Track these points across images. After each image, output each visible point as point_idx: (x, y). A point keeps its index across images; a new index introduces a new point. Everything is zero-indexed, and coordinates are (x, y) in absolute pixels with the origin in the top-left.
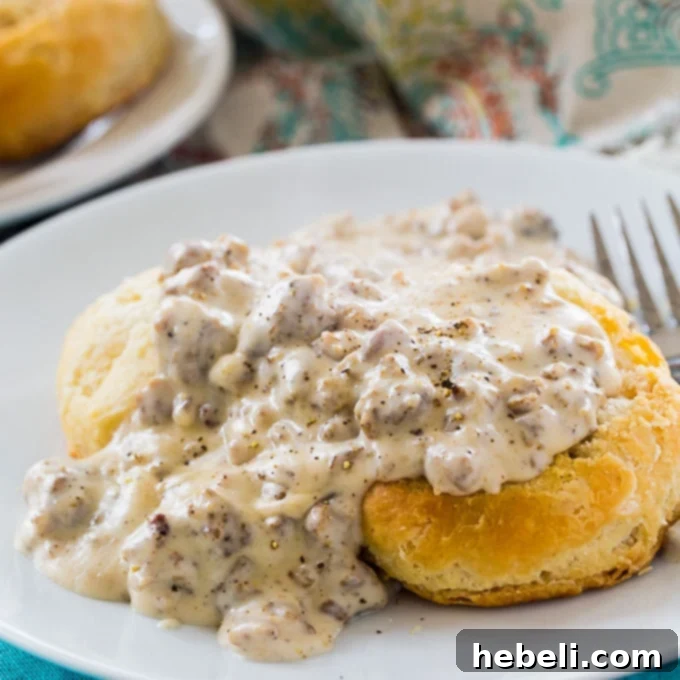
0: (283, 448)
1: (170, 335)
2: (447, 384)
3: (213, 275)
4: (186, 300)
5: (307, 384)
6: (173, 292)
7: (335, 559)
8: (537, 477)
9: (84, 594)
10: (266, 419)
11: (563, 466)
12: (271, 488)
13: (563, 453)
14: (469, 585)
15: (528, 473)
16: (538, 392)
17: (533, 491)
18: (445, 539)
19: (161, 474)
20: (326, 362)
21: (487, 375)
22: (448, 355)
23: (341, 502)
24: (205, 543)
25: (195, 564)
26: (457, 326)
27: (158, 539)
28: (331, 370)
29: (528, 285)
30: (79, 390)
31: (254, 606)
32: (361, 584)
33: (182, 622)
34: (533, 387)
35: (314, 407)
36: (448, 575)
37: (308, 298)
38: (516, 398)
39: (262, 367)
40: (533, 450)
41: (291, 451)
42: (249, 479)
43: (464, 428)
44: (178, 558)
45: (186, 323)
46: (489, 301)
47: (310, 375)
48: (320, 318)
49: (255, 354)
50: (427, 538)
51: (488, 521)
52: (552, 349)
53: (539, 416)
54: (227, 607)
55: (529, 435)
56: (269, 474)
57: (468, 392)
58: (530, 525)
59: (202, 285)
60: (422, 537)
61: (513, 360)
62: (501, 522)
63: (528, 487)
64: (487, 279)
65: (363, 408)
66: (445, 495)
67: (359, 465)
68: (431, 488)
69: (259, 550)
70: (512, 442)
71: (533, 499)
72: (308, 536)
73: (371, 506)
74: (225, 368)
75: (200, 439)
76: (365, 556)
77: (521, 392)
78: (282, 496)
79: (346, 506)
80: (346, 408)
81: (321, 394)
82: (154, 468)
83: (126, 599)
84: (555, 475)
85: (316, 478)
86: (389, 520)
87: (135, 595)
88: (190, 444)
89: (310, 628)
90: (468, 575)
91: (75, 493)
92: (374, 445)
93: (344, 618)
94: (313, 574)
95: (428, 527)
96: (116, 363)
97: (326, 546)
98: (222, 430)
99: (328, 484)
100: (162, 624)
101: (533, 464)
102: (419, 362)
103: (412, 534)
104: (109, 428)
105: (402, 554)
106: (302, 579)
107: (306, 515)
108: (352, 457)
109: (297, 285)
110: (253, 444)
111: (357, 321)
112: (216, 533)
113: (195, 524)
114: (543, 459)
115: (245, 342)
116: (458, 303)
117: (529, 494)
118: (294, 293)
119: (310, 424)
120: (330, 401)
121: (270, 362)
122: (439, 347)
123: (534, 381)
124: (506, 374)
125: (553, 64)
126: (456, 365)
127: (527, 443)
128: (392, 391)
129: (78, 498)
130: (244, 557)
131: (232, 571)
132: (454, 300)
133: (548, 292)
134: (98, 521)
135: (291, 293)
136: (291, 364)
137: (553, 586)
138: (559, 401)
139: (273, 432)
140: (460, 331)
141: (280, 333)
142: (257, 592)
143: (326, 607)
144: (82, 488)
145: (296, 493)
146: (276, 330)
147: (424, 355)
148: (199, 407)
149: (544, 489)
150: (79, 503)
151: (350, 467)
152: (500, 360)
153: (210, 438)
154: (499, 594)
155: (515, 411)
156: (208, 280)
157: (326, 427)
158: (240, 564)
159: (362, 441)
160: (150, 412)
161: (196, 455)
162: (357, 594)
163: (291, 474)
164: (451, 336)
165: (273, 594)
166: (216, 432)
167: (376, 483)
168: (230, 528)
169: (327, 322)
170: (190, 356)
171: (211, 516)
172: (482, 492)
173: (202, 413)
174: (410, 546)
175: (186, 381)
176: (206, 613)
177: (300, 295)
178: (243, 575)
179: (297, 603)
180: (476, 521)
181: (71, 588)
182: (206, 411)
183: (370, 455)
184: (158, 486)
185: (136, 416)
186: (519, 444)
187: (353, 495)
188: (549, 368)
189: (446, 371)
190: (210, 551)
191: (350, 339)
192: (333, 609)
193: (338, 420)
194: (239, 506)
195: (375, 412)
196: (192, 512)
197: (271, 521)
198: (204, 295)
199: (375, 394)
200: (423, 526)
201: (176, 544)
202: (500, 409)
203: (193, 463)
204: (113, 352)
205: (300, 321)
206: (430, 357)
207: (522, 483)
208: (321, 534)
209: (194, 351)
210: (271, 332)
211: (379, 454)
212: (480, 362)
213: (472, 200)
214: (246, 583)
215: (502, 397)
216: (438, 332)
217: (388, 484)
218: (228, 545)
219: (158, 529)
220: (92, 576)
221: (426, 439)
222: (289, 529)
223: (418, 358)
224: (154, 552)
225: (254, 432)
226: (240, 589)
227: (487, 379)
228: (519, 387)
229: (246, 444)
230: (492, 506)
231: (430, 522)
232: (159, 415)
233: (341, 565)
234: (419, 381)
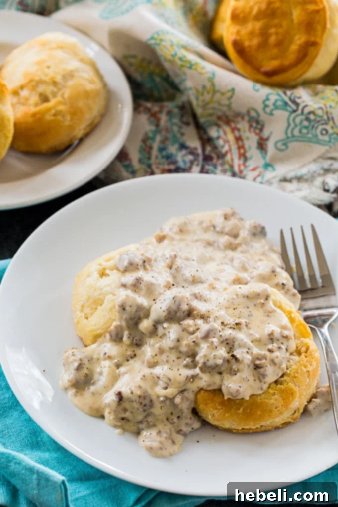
0: (166, 367)
1: (124, 309)
2: (233, 356)
3: (141, 282)
4: (129, 292)
5: (178, 344)
6: (124, 286)
7: (184, 414)
8: (263, 393)
9: (87, 413)
10: (161, 351)
11: (272, 389)
12: (161, 383)
13: (273, 383)
14: (233, 427)
15: (260, 392)
16: (266, 359)
17: (261, 399)
18: (227, 415)
19: (118, 366)
20: (185, 334)
21: (248, 351)
22: (233, 339)
23: (188, 393)
24: (136, 405)
25: (132, 412)
26: (237, 324)
27: (119, 402)
28: (188, 338)
29: (263, 301)
30: (83, 315)
31: (153, 432)
32: (194, 423)
33: (124, 430)
34: (265, 357)
35: (180, 352)
36: (227, 425)
37: (180, 305)
38: (258, 362)
39: (160, 331)
40: (262, 383)
41: (170, 369)
42: (153, 377)
43: (238, 374)
44: (125, 410)
45: (130, 306)
46: (248, 308)
47: (180, 340)
48: (184, 312)
49: (157, 323)
50: (220, 413)
51: (244, 410)
52: (272, 338)
53: (266, 370)
54: (142, 429)
55: (261, 378)
56: (161, 377)
57: (241, 360)
58: (259, 412)
59: (136, 286)
60: (219, 413)
61: (258, 342)
62: (248, 411)
63: (259, 397)
64: (247, 297)
65: (200, 358)
66: (229, 399)
67: (196, 380)
68: (223, 395)
69: (157, 410)
70: (255, 380)
71: (261, 402)
72: (175, 406)
73: (199, 397)
74: (145, 325)
75: (134, 351)
76: (195, 412)
77: (260, 360)
78: (166, 388)
79: (191, 396)
80: (193, 355)
81: (184, 349)
82: (116, 363)
83: (103, 417)
84: (270, 393)
85: (180, 383)
86: (206, 404)
87: (106, 414)
88: (129, 353)
89: (174, 442)
90: (233, 425)
91: (85, 371)
92: (201, 375)
93: (185, 435)
94: (176, 420)
95: (221, 410)
96: (100, 308)
97: (181, 410)
98: (143, 349)
99: (184, 385)
100: (118, 431)
101: (262, 389)
102: (222, 342)
103: (215, 412)
104: (97, 338)
105: (210, 417)
106: (171, 421)
107: (174, 397)
108: (194, 377)
109: (176, 299)
110: (155, 361)
111: (198, 315)
112: (141, 403)
113: (133, 397)
114: (265, 387)
115: (153, 316)
116: (236, 308)
117: (260, 401)
118: (175, 302)
119: (178, 358)
120: (187, 352)
121: (164, 328)
122: (230, 336)
123: (265, 354)
124: (256, 351)
126: (236, 344)
127: (261, 381)
128: (212, 356)
129: (86, 374)
130: (151, 412)
131: (146, 416)
132: (234, 307)
133: (271, 305)
134: (94, 384)
135: (173, 302)
136: (173, 331)
137: (264, 429)
138: (273, 362)
139: (164, 357)
140: (238, 326)
141: (168, 318)
142: (154, 426)
143: (179, 432)
144: (88, 368)
145: (171, 387)
146: (167, 316)
147: (224, 338)
148: (134, 338)
149: (265, 398)
150: (87, 375)
151: (193, 382)
152: (252, 342)
153: (138, 352)
154: (243, 431)
155: (257, 367)
156: (139, 284)
157: (185, 362)
158: (148, 415)
159: (197, 370)
160: (114, 338)
161: (132, 358)
162: (191, 427)
163: (170, 379)
164: (234, 328)
165: (160, 427)
166: (140, 349)
167: (202, 389)
168: (147, 401)
169: (186, 313)
170: (131, 319)
171: (140, 396)
172: (243, 399)
173: (135, 341)
174: (213, 415)
175: (129, 327)
176: (134, 429)
177: (177, 303)
178: (150, 419)
179: (169, 431)
180: (239, 409)
181: (82, 410)
182: (136, 340)
183: (201, 378)
184: (117, 371)
185: (108, 336)
186: (258, 381)
187: (193, 391)
188: (270, 347)
189: (232, 347)
190: (138, 409)
191: (196, 325)
192: (182, 433)
193: (188, 360)
194: (150, 391)
195: (204, 364)
196: (132, 393)
197: (161, 399)
198: (137, 290)
199: (205, 356)
200: (219, 409)
201: (126, 404)
202: (252, 367)
203: (131, 362)
204: (97, 302)
205: (176, 314)
206: (226, 340)
207: (257, 395)
208: (180, 406)
209: (133, 317)
210: (165, 316)
211: (205, 380)
212: (245, 344)
214: (151, 422)
215: (253, 362)
216: (229, 326)
217: (206, 391)
218: (145, 408)
219: (119, 398)
220: (91, 408)
221: (223, 377)
222: (168, 402)
223: (222, 340)
224: (117, 407)
225: (156, 355)
226: (148, 424)
227: (247, 352)
228: (260, 357)
229: (152, 361)
230: (245, 404)
231: (222, 408)
232: (117, 338)
233: (186, 417)
234: (222, 352)
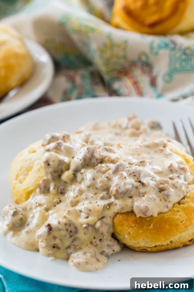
0: (87, 202)
1: (49, 165)
2: (140, 182)
3: (61, 145)
4: (53, 153)
5: (94, 181)
6: (48, 150)
7: (105, 237)
8: (169, 211)
9: (24, 249)
10: (81, 192)
11: (176, 208)
12: (83, 215)
13: (176, 203)
14: (147, 245)
15: (166, 210)
16: (168, 184)
17: (168, 216)
18: (140, 231)
19: (47, 210)
20: (100, 174)
21: (152, 178)
22: (139, 172)
23: (106, 219)
24: (64, 233)
25: (60, 240)
26: (141, 162)
27: (49, 232)
28: (101, 176)
29: (161, 148)
30: (18, 181)
31: (80, 253)
32: (113, 245)
33: (56, 258)
34: (166, 182)
35: (97, 188)
36: (141, 242)
37: (93, 153)
38: (162, 186)
39: (79, 176)
40: (167, 202)
41: (90, 203)
42: (76, 212)
43: (146, 196)
44: (55, 238)
45: (54, 161)
46: (149, 153)
47: (95, 178)
48: (97, 160)
49: (76, 171)
50: (135, 231)
51: (154, 226)
52: (171, 169)
53: (169, 192)
54: (71, 253)
55: (166, 198)
56: (83, 210)
57: (147, 184)
58: (167, 227)
59: (57, 149)
60: (133, 230)
61: (160, 173)
62: (158, 226)
63: (166, 214)
64: (148, 146)
65: (113, 189)
66: (140, 217)
67: (112, 207)
68: (136, 215)
69: (81, 235)
70: (161, 200)
71: (168, 218)
72: (96, 230)
73: (116, 220)
74: (66, 175)
75: (59, 198)
76: (114, 236)
77: (163, 184)
78: (87, 217)
79: (108, 221)
80: (107, 189)
81: (99, 185)
82: (45, 208)
83: (38, 250)
84: (174, 210)
85: (98, 212)
86: (122, 225)
87: (41, 249)
88: (56, 200)
89: (98, 260)
90: (147, 242)
91: (20, 216)
92: (117, 201)
93: (108, 256)
94: (98, 242)
95: (135, 228)
96: (30, 173)
97: (102, 233)
98: (66, 195)
99: (102, 213)
100: (50, 258)
101: (167, 207)
102: (130, 174)
103: (130, 230)
104: (29, 194)
105: (126, 236)
106: (95, 244)
107: (95, 224)
108: (110, 205)
109: (89, 149)
110: (77, 200)
111: (109, 160)
112: (67, 230)
113: (60, 227)
114: (170, 205)
115: (72, 167)
116: (140, 154)
117: (167, 217)
118: (89, 152)
119: (95, 194)
120: (102, 187)
121: (82, 174)
122: (136, 169)
123: (167, 180)
124: (158, 178)
125: (155, 72)
126: (142, 175)
127: (166, 201)
128: (122, 184)
129: (21, 218)
130: (76, 237)
131: (73, 242)
132: (139, 153)
133: (168, 151)
134: (28, 225)
135: (88, 152)
136: (88, 174)
137: (173, 245)
138: (174, 186)
139: (83, 196)
140: (142, 164)
141: (84, 164)
142: (80, 249)
143: (102, 253)
144: (22, 214)
145: (92, 216)
146: (83, 164)
147: (132, 172)
148: (58, 188)
149: (171, 215)
150: (21, 219)
151: (109, 208)
152: (155, 173)
153: (62, 198)
154: (156, 248)
155: (161, 190)
156: (59, 147)
157: (101, 195)
158: (75, 240)
159: (113, 200)
160: (43, 190)
161: (58, 203)
162: (112, 249)
163: (90, 210)
164: (139, 166)
165: (86, 249)
166: (64, 196)
167: (118, 213)
168: (72, 228)
169: (99, 161)
170: (55, 171)
171: (66, 224)
172: (152, 216)
173: (59, 189)
174: (129, 233)
175: (54, 179)
176: (64, 255)
177: (91, 152)
178: (76, 243)
179: (93, 252)
180: (150, 226)
181: (20, 247)
182: (60, 189)
183: (116, 204)
184: (47, 214)
185: (38, 190)
186: (163, 200)
187: (110, 217)
188: (171, 176)
189: (139, 177)
190: (65, 236)
191: (107, 167)
192: (105, 253)
193: (104, 193)
194: (74, 221)
195: (117, 191)
196: (59, 223)
197: (84, 226)
198: (58, 152)
199: (117, 185)
200: (133, 227)
201: (55, 233)
202: (157, 190)
203: (57, 206)
204: (29, 169)
205: (91, 161)
206: (133, 173)
207: (164, 213)
208: (101, 230)
209: (56, 170)
210: (82, 164)
211: (119, 204)
212: (149, 174)
213: (135, 117)
214: (77, 246)
215: (157, 185)
216: (135, 164)
217: (121, 214)
218: (71, 234)
219: (48, 228)
220: (27, 243)
221: (134, 199)
222: (90, 229)
223: (130, 173)
224: (47, 236)
225: (77, 196)
226: (75, 248)
227: (152, 180)
228: (162, 182)
229: (74, 200)
230: (155, 220)
231: (135, 226)
232: (45, 190)
233: (107, 239)
234: (131, 181)
